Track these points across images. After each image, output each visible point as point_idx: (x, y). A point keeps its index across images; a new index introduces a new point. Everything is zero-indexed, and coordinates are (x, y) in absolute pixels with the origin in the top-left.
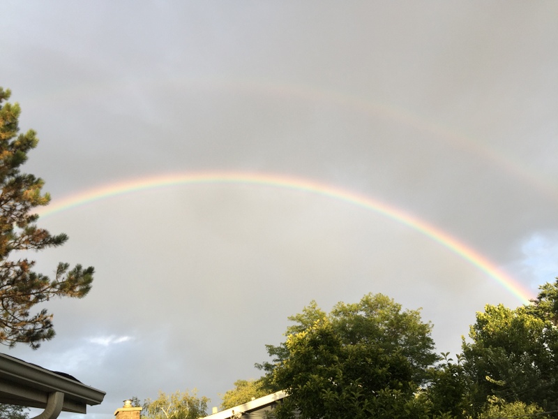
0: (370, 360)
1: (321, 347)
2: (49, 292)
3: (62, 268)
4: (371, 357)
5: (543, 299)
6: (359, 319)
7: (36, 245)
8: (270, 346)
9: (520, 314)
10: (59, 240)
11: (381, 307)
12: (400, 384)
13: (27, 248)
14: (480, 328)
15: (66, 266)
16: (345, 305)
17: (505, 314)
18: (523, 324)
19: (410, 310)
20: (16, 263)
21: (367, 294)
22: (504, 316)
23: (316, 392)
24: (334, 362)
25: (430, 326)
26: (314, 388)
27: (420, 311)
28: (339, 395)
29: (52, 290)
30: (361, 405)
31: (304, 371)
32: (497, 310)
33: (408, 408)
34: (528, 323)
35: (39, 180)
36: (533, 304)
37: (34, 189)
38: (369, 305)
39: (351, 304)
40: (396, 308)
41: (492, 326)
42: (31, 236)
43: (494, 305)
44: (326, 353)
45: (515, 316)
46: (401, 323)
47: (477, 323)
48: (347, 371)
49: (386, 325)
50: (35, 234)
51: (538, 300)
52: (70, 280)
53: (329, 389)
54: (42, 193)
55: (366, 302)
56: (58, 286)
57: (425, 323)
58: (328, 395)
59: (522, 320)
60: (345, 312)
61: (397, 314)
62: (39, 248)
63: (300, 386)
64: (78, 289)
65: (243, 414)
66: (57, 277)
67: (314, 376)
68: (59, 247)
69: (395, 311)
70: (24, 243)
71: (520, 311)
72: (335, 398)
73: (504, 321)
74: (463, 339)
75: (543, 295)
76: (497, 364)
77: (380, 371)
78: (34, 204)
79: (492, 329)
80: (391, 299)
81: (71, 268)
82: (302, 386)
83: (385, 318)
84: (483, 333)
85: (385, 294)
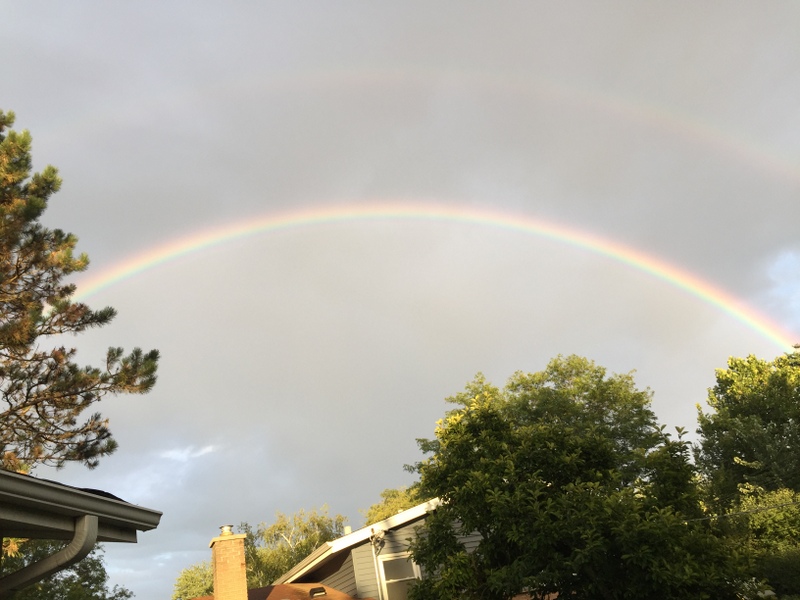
0: (552, 445)
1: (483, 433)
2: (98, 389)
3: (113, 355)
4: (554, 441)
6: (547, 392)
7: (73, 326)
8: (423, 440)
9: (781, 367)
10: (105, 317)
11: (577, 374)
12: (599, 474)
13: (61, 332)
14: (723, 391)
15: (119, 352)
16: (525, 375)
17: (758, 368)
18: (785, 381)
19: (619, 374)
20: (49, 353)
21: (555, 357)
22: (756, 371)
23: (480, 494)
24: (502, 452)
25: (649, 394)
26: (477, 489)
27: (633, 374)
28: (511, 496)
29: (103, 386)
30: (542, 507)
31: (463, 468)
32: (746, 364)
33: (609, 505)
34: (793, 378)
35: (69, 235)
37: (64, 249)
38: (558, 372)
39: (533, 374)
40: (599, 374)
41: (741, 387)
42: (63, 315)
43: (742, 358)
44: (491, 441)
45: (774, 369)
46: (605, 394)
47: (717, 384)
48: (521, 462)
49: (585, 397)
50: (69, 310)
52: (125, 370)
53: (496, 489)
54: (76, 254)
55: (555, 368)
56: (111, 380)
57: (640, 391)
58: (495, 496)
59: (784, 375)
60: (525, 385)
61: (600, 381)
62: (77, 330)
63: (457, 488)
64: (138, 382)
65: (386, 533)
66: (108, 368)
67: (476, 473)
68: (106, 326)
69: (597, 377)
70: (55, 324)
71: (781, 363)
72: (507, 501)
73: (757, 378)
74: (699, 408)
76: (750, 439)
77: (568, 459)
78: (67, 271)
79: (740, 392)
80: (590, 362)
81: (127, 353)
82: (460, 489)
83: (585, 388)
84: (728, 398)
85: (581, 355)
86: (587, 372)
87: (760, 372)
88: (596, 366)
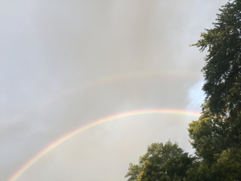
5: (204, 110)
6: (151, 158)
14: (192, 134)
17: (196, 123)
19: (166, 142)
21: (148, 147)
25: (177, 144)
27: (170, 140)
32: (193, 124)
34: (206, 121)
36: (202, 114)
39: (144, 155)
41: (195, 129)
43: (191, 122)
45: (200, 121)
46: (166, 150)
47: (189, 133)
55: (149, 150)
57: (174, 144)
59: (203, 121)
69: (161, 146)
73: (198, 126)
74: (189, 141)
76: (207, 142)
79: (196, 132)
80: (157, 143)
83: (160, 151)
86: (158, 146)
88: (159, 143)
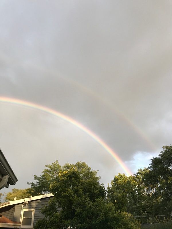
1: (73, 178)
5: (138, 175)
9: (130, 179)
16: (69, 164)
18: (130, 183)
25: (100, 178)
26: (69, 195)
31: (64, 187)
32: (122, 176)
36: (135, 176)
39: (71, 164)
43: (122, 174)
45: (128, 179)
46: (89, 175)
47: (114, 179)
51: (136, 174)
61: (89, 171)
71: (130, 178)
75: (139, 173)
83: (84, 172)
86: (86, 168)
87: (125, 179)
88: (89, 167)
